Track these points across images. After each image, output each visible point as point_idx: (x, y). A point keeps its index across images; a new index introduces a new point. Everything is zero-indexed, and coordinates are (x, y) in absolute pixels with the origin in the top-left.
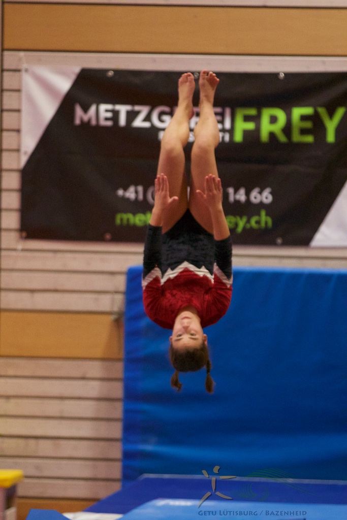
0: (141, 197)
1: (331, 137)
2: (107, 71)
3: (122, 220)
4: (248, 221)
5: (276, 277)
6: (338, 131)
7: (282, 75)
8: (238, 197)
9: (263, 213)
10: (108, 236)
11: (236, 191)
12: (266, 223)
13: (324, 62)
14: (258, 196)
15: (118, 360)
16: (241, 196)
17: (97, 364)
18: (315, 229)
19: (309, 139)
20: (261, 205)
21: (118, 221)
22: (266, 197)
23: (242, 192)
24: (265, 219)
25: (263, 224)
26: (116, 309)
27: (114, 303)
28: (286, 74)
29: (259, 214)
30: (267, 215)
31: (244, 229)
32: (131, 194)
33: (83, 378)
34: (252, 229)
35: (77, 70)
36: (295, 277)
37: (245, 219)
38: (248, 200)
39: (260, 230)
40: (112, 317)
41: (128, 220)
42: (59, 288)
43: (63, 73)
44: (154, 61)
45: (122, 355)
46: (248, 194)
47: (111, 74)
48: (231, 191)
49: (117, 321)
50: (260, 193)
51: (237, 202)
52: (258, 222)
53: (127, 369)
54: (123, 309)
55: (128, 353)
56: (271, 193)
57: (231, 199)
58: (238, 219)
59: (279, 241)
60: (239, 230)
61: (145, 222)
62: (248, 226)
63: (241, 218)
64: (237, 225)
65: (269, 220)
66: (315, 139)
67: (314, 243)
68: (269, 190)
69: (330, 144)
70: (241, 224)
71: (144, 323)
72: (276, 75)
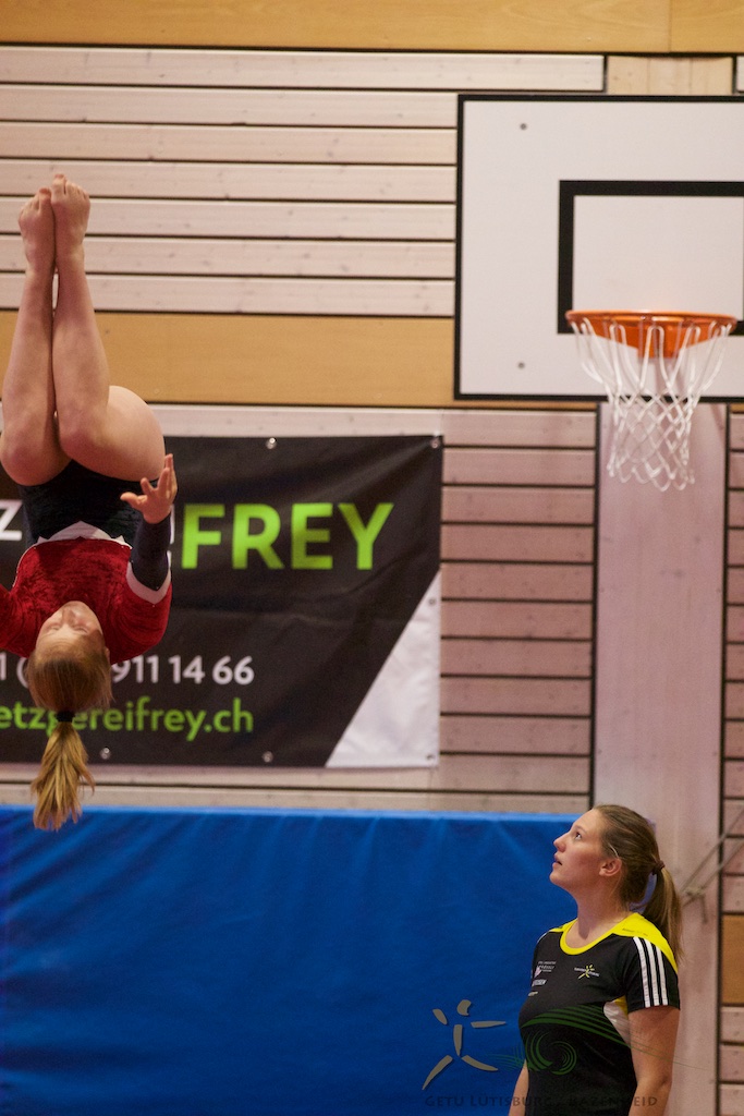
0: (2, 674)
1: (365, 560)
4: (209, 720)
5: (262, 824)
6: (378, 546)
7: (272, 442)
8: (188, 673)
9: (237, 703)
11: (184, 666)
12: (243, 720)
13: (351, 419)
14: (228, 671)
16: (195, 671)
18: (336, 735)
19: (325, 562)
20: (233, 688)
22: (243, 672)
23: (197, 662)
24: (240, 715)
25: (237, 727)
28: (279, 441)
29: (229, 707)
30: (243, 707)
31: (201, 734)
34: (215, 733)
36: (298, 825)
37: (202, 715)
38: (208, 678)
39: (230, 734)
46: (208, 667)
48: (176, 661)
50: (232, 665)
51: (188, 682)
52: (227, 721)
56: (250, 665)
57: (177, 678)
58: (189, 715)
59: (268, 757)
60: (191, 736)
61: (12, 721)
62: (208, 728)
63: (195, 716)
64: (187, 726)
65: (249, 717)
66: (334, 562)
67: (334, 761)
68: (248, 660)
69: (364, 571)
70: (195, 725)
71: (8, 915)
72: (262, 441)
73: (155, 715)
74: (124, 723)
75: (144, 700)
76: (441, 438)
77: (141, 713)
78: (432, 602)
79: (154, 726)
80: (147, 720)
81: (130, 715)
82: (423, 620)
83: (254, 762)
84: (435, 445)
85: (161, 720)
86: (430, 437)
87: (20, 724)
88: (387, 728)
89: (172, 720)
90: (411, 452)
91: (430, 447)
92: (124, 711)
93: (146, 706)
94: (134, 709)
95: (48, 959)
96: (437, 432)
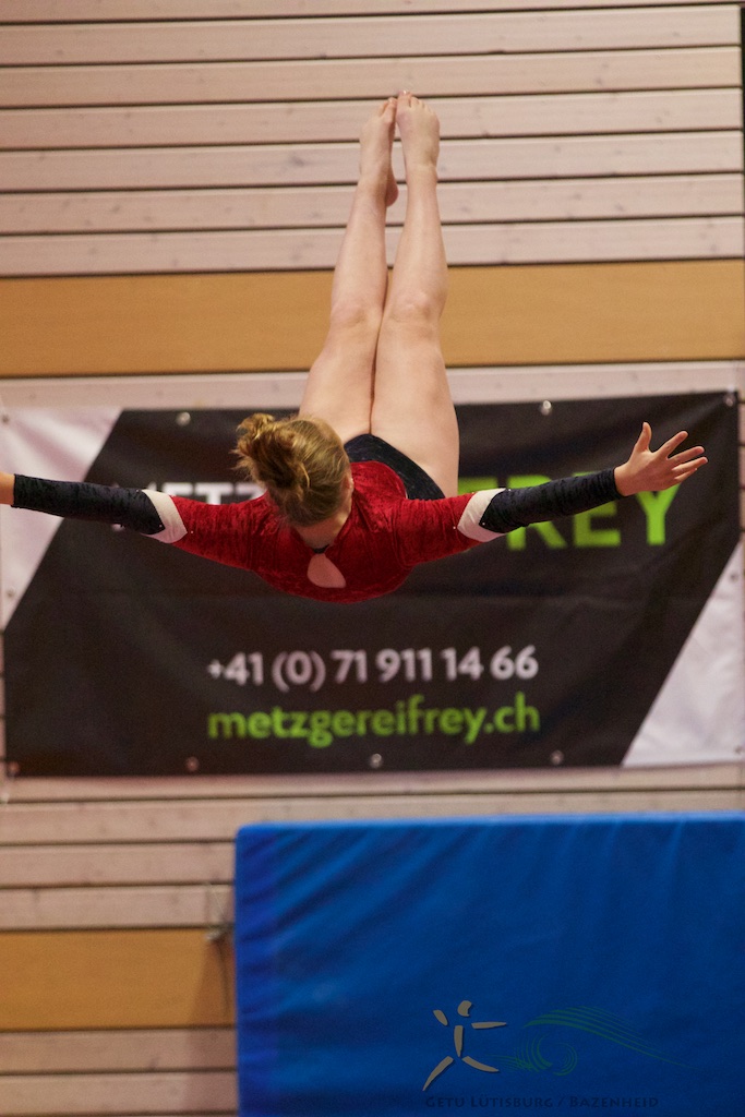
0: (259, 677)
1: (656, 534)
2: (176, 413)
3: (220, 726)
4: (489, 719)
5: (553, 834)
6: (671, 518)
7: (547, 407)
8: (464, 668)
9: (520, 699)
10: (192, 764)
11: (460, 658)
12: (528, 719)
13: (634, 376)
14: (509, 663)
15: (226, 1027)
16: (472, 665)
17: (181, 1037)
18: (633, 729)
19: (611, 538)
20: (515, 682)
21: (213, 732)
22: (525, 665)
23: (474, 655)
24: (524, 712)
25: (521, 725)
26: (215, 919)
27: (211, 905)
28: (555, 404)
29: (512, 703)
30: (528, 703)
31: (481, 732)
32: (237, 671)
33: (151, 1071)
34: (496, 732)
35: (113, 414)
36: (595, 833)
37: (482, 714)
38: (487, 672)
39: (514, 734)
40: (209, 936)
41: (234, 726)
42: (94, 879)
43: (83, 422)
44: (275, 387)
45: (233, 1017)
46: (486, 660)
47: (185, 418)
48: (450, 655)
49: (219, 943)
50: (513, 656)
51: (464, 678)
52: (510, 720)
53: (244, 1046)
54: (231, 918)
55: (245, 1010)
56: (534, 656)
57: (452, 673)
58: (468, 713)
59: (557, 758)
60: (471, 736)
61: (271, 729)
62: (489, 728)
63: (474, 713)
64: (465, 727)
65: (534, 714)
66: (623, 538)
67: (631, 759)
68: (529, 650)
69: (656, 547)
70: (475, 726)
71: (276, 944)
72: (536, 406)
73: (430, 716)
74: (395, 726)
75: (415, 700)
76: (736, 394)
77: (414, 714)
78: (733, 577)
79: (429, 727)
80: (421, 722)
81: (401, 717)
82: (724, 597)
83: (542, 763)
84: (730, 401)
85: (436, 721)
86: (721, 394)
87: (280, 731)
88: (690, 720)
89: (449, 720)
90: (703, 410)
91: (724, 405)
92: (394, 711)
93: (422, 707)
94: (406, 709)
95: (322, 992)
96: (731, 387)
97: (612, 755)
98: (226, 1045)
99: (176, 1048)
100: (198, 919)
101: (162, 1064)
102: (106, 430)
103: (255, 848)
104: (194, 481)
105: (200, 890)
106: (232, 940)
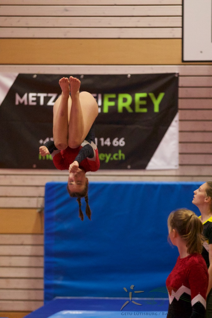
1: (156, 109)
4: (112, 156)
5: (127, 186)
6: (160, 105)
7: (129, 76)
8: (106, 143)
9: (120, 151)
10: (35, 166)
11: (105, 140)
12: (122, 157)
13: (152, 68)
14: (117, 142)
15: (41, 234)
16: (108, 142)
17: (30, 237)
18: (148, 160)
19: (145, 110)
20: (119, 147)
21: (40, 158)
22: (122, 143)
23: (108, 140)
24: (121, 155)
25: (120, 158)
26: (39, 206)
27: (38, 203)
28: (132, 75)
29: (118, 152)
30: (122, 153)
31: (110, 160)
33: (22, 245)
34: (114, 161)
35: (16, 74)
36: (138, 187)
37: (110, 155)
38: (111, 144)
39: (118, 161)
40: (38, 211)
43: (9, 76)
45: (43, 231)
46: (111, 141)
47: (35, 76)
48: (102, 140)
49: (40, 213)
50: (118, 140)
51: (105, 146)
52: (117, 157)
53: (46, 239)
54: (43, 206)
55: (46, 230)
56: (124, 140)
57: (102, 144)
58: (106, 155)
59: (129, 167)
60: (107, 161)
62: (112, 159)
63: (108, 155)
64: (105, 158)
65: (123, 155)
66: (148, 110)
67: (148, 168)
69: (156, 113)
70: (108, 158)
71: (55, 213)
72: (126, 75)
76: (178, 74)
78: (176, 121)
82: (174, 126)
83: (125, 168)
84: (176, 76)
86: (175, 74)
88: (163, 158)
89: (101, 156)
90: (169, 78)
95: (66, 226)
96: (177, 72)
97: (143, 167)
98: (41, 239)
99: (28, 239)
100: (35, 206)
101: (25, 243)
102: (14, 79)
103: (50, 188)
104: (37, 92)
105: (35, 199)
106: (43, 212)
